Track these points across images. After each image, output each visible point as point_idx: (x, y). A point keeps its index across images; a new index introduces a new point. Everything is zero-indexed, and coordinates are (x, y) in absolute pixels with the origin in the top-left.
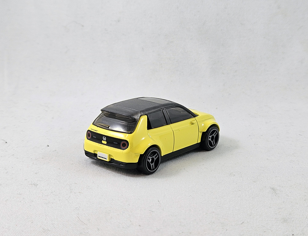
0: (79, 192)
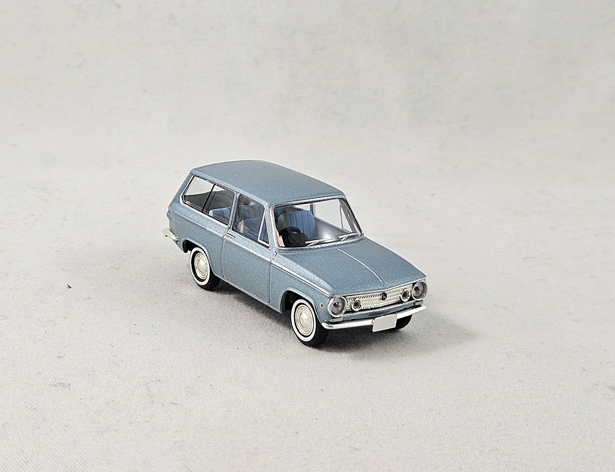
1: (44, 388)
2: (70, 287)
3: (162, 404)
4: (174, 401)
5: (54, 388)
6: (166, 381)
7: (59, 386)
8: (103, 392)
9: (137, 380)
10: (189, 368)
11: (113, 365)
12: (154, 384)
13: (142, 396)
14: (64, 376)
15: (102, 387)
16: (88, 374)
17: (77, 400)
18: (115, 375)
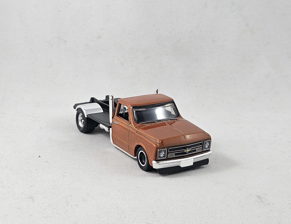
0: (76, 205)
1: (24, 199)
2: (40, 157)
3: (72, 205)
4: (77, 204)
5: (28, 199)
6: (74, 196)
7: (30, 198)
8: (48, 201)
9: (62, 195)
10: (84, 190)
11: (53, 189)
12: (69, 197)
13: (63, 202)
14: (33, 194)
15: (48, 198)
16: (43, 193)
17: (37, 204)
18: (53, 193)
